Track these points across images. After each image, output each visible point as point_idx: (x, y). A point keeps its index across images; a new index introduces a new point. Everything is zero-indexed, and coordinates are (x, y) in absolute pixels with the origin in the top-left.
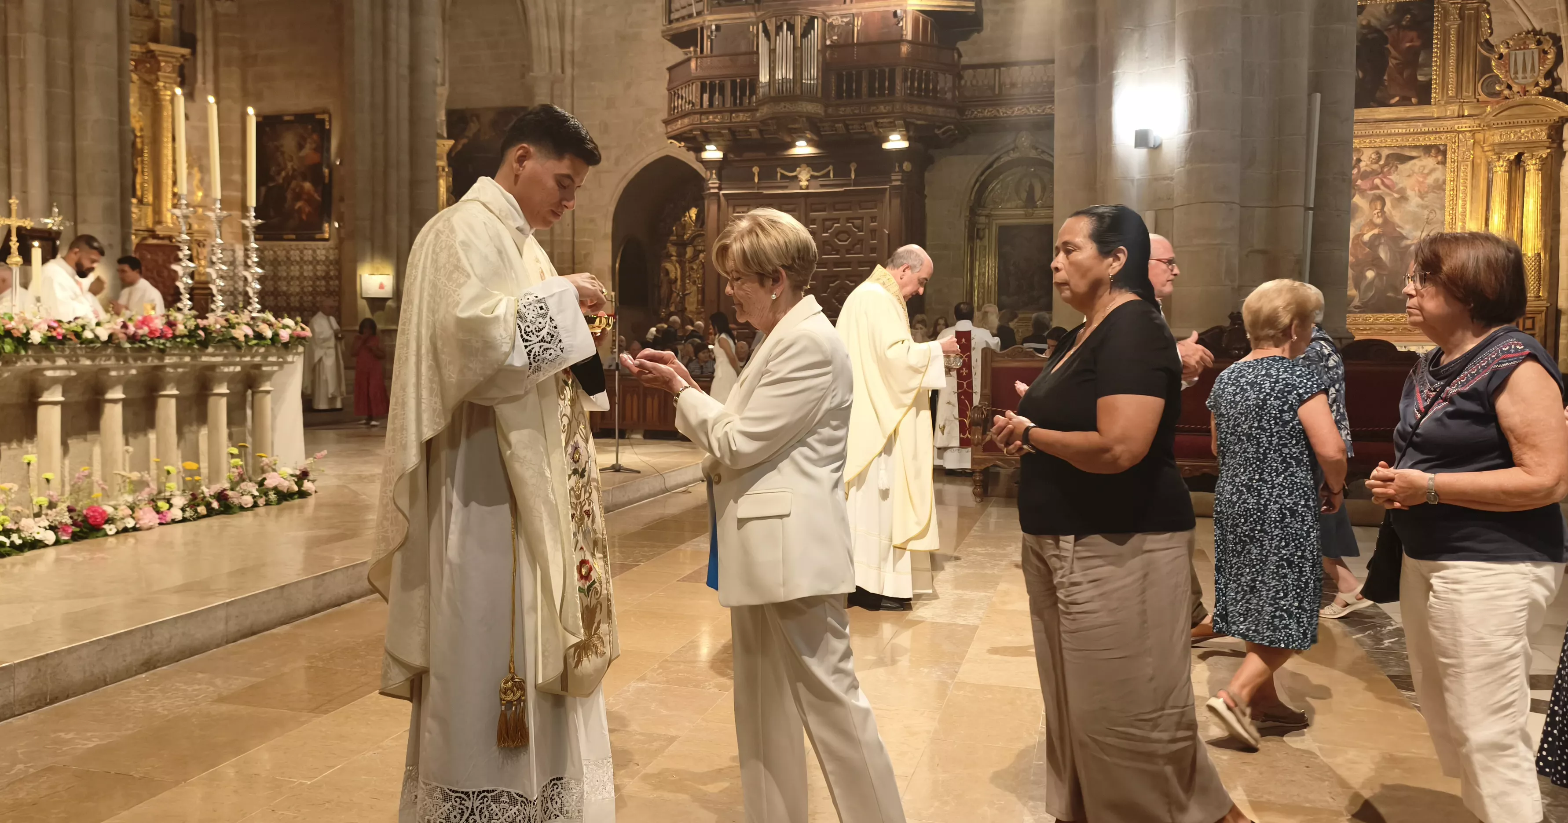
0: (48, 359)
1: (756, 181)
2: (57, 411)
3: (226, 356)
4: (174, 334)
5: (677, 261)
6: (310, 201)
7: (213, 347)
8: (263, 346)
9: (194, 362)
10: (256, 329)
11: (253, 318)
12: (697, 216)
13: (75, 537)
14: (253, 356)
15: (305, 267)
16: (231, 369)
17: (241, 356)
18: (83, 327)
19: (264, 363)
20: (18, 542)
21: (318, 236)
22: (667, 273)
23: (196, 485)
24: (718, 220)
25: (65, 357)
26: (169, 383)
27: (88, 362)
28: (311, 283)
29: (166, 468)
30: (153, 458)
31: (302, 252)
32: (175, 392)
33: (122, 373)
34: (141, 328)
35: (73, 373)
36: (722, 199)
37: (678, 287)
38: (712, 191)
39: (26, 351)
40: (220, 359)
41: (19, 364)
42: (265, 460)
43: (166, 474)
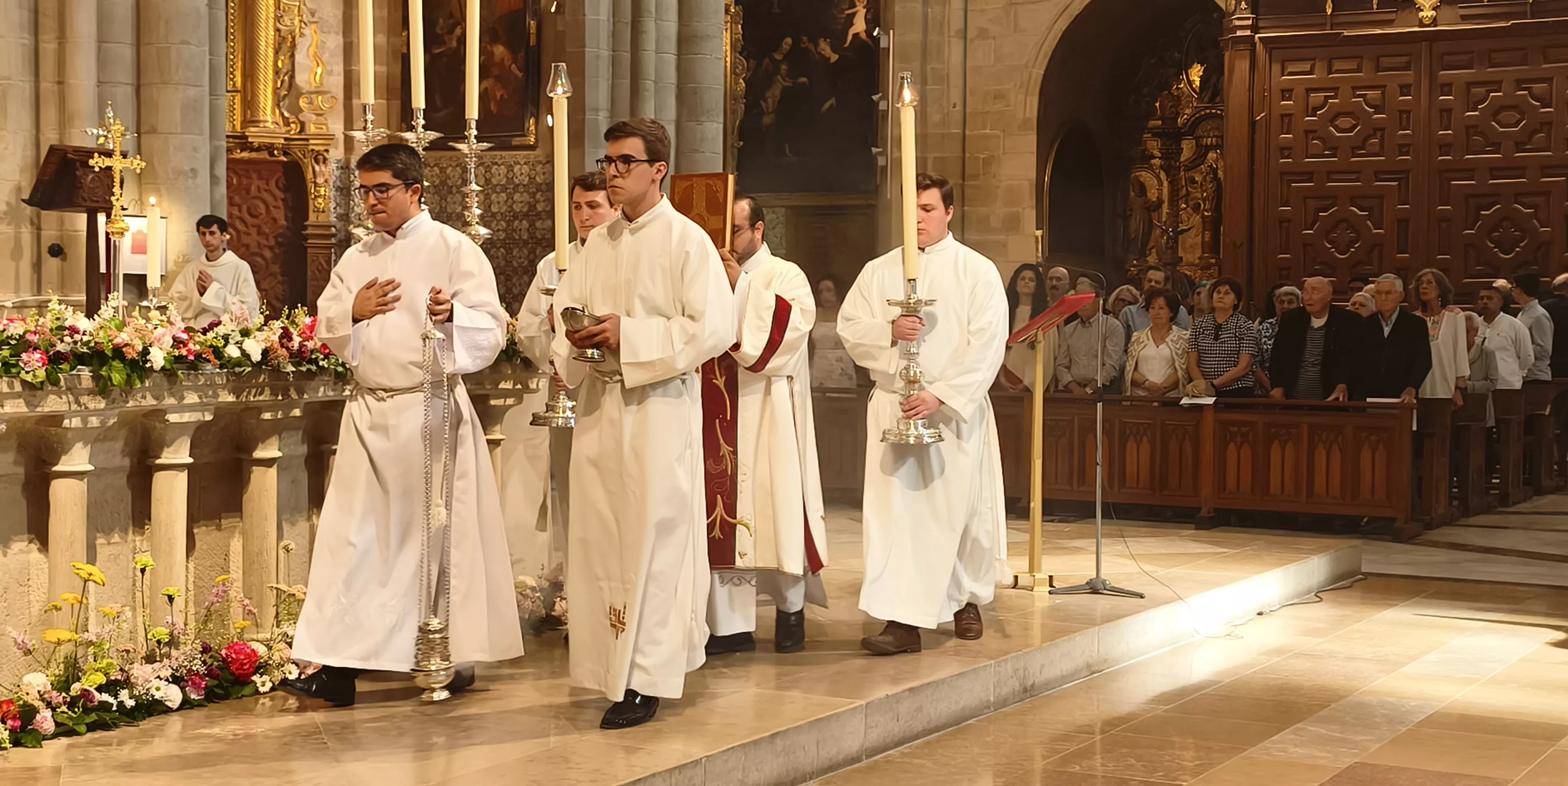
0: (172, 395)
1: (1329, 11)
2: (182, 478)
5: (1161, 167)
6: (505, 79)
12: (1205, 79)
13: (211, 697)
18: (226, 338)
19: (493, 392)
20: (130, 703)
21: (516, 141)
22: (1143, 190)
24: (1251, 88)
25: (196, 389)
27: (231, 398)
33: (280, 415)
35: (209, 417)
36: (1259, 47)
37: (1164, 218)
38: (1239, 33)
39: (142, 382)
41: (131, 403)
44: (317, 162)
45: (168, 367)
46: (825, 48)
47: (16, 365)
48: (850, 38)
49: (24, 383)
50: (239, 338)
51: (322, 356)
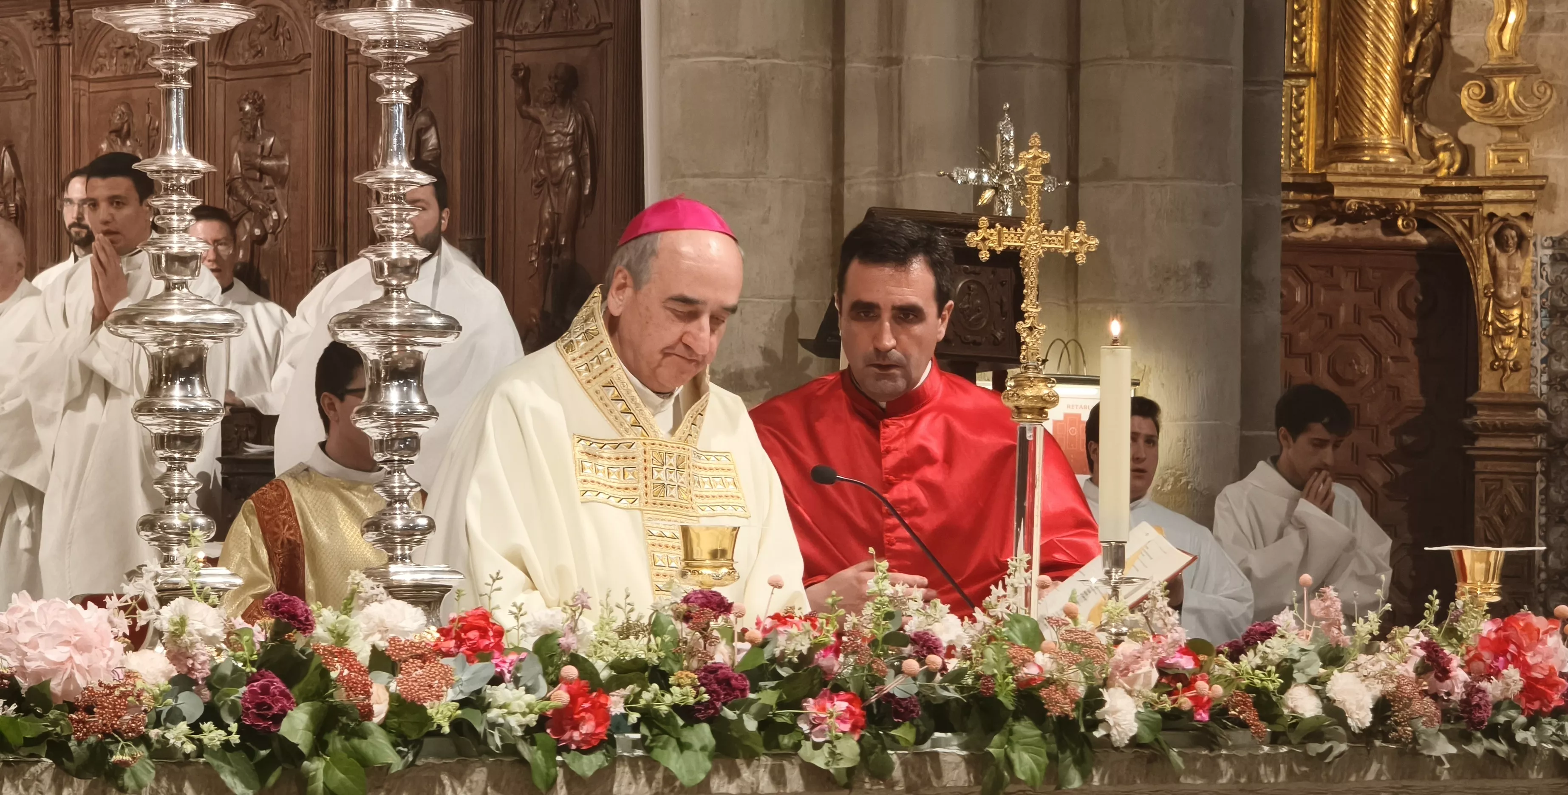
44: (1502, 243)
45: (1147, 738)
47: (791, 728)
49: (808, 769)
50: (1317, 670)
51: (1522, 719)
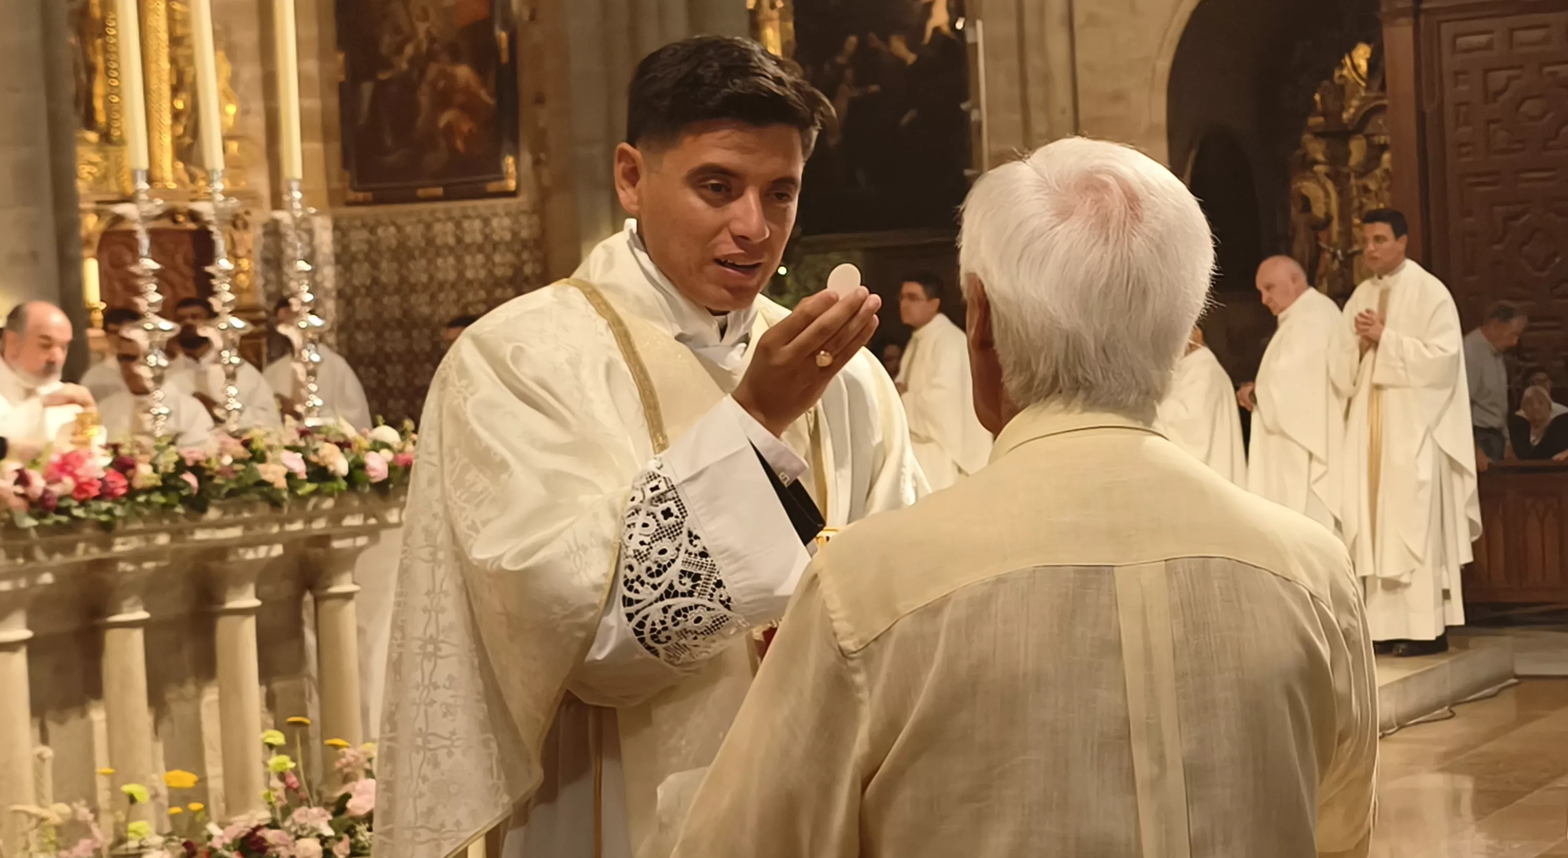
3: (247, 525)
4: (130, 487)
5: (1327, 175)
6: (470, 108)
7: (219, 507)
8: (331, 495)
9: (176, 545)
10: (313, 458)
11: (304, 433)
12: (1373, 63)
14: (309, 520)
15: (468, 259)
16: (262, 551)
17: (282, 523)
19: (335, 531)
21: (493, 187)
23: (195, 824)
26: (126, 597)
28: (482, 294)
29: (127, 788)
30: (102, 766)
31: (458, 225)
32: (142, 615)
33: (23, 583)
34: (59, 481)
37: (1335, 237)
40: (235, 533)
42: (349, 753)
43: (127, 801)
46: (899, 47)
48: (929, 33)
